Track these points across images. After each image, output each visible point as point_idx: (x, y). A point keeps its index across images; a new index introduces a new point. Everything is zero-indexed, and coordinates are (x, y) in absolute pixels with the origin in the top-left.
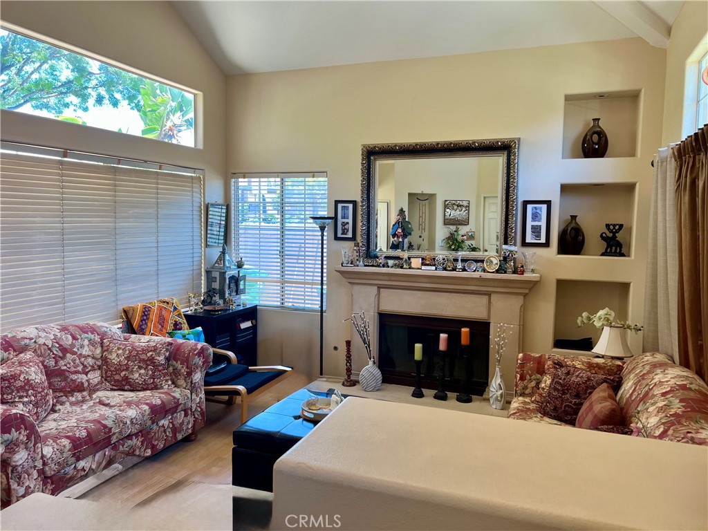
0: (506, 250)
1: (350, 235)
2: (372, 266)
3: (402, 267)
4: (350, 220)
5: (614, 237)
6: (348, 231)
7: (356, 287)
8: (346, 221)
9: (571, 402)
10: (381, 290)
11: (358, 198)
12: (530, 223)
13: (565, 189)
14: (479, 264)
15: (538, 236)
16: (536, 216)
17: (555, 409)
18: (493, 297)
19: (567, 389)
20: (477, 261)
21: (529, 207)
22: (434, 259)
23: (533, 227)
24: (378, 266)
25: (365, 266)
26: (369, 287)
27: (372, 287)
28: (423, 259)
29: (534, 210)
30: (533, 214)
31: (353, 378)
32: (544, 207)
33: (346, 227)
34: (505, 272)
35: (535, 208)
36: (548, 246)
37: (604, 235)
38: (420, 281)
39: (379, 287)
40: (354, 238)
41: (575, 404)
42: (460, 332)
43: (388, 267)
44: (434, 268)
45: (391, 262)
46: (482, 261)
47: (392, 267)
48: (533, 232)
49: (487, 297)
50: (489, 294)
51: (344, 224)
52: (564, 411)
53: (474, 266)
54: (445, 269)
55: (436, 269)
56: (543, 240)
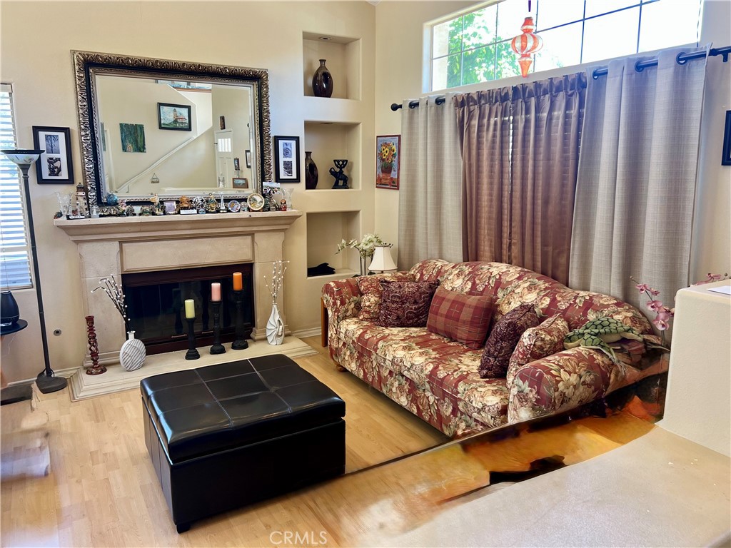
0: (267, 187)
1: (64, 175)
2: (110, 215)
3: (154, 214)
4: (63, 155)
5: (341, 172)
6: (60, 170)
7: (86, 247)
8: (55, 156)
9: (411, 309)
10: (124, 245)
11: (73, 124)
12: (282, 159)
13: (309, 126)
14: (242, 203)
15: (290, 172)
16: (287, 153)
17: (398, 318)
18: (257, 236)
19: (406, 299)
20: (240, 200)
21: (281, 142)
22: (191, 201)
23: (285, 163)
24: (121, 215)
25: (101, 216)
26: (105, 243)
27: (111, 243)
28: (178, 202)
29: (285, 146)
30: (284, 150)
31: (100, 362)
32: (294, 143)
33: (57, 164)
34: (269, 210)
35: (286, 144)
36: (299, 182)
37: (333, 170)
38: (179, 227)
39: (122, 241)
40: (70, 181)
41: (415, 309)
42: (232, 278)
43: (135, 215)
44: (195, 211)
45: (137, 209)
46: (245, 200)
47: (140, 214)
48: (285, 168)
49: (250, 237)
50: (252, 234)
51: (51, 161)
52: (407, 317)
53: (237, 205)
54: (207, 212)
55: (198, 213)
56: (294, 176)
